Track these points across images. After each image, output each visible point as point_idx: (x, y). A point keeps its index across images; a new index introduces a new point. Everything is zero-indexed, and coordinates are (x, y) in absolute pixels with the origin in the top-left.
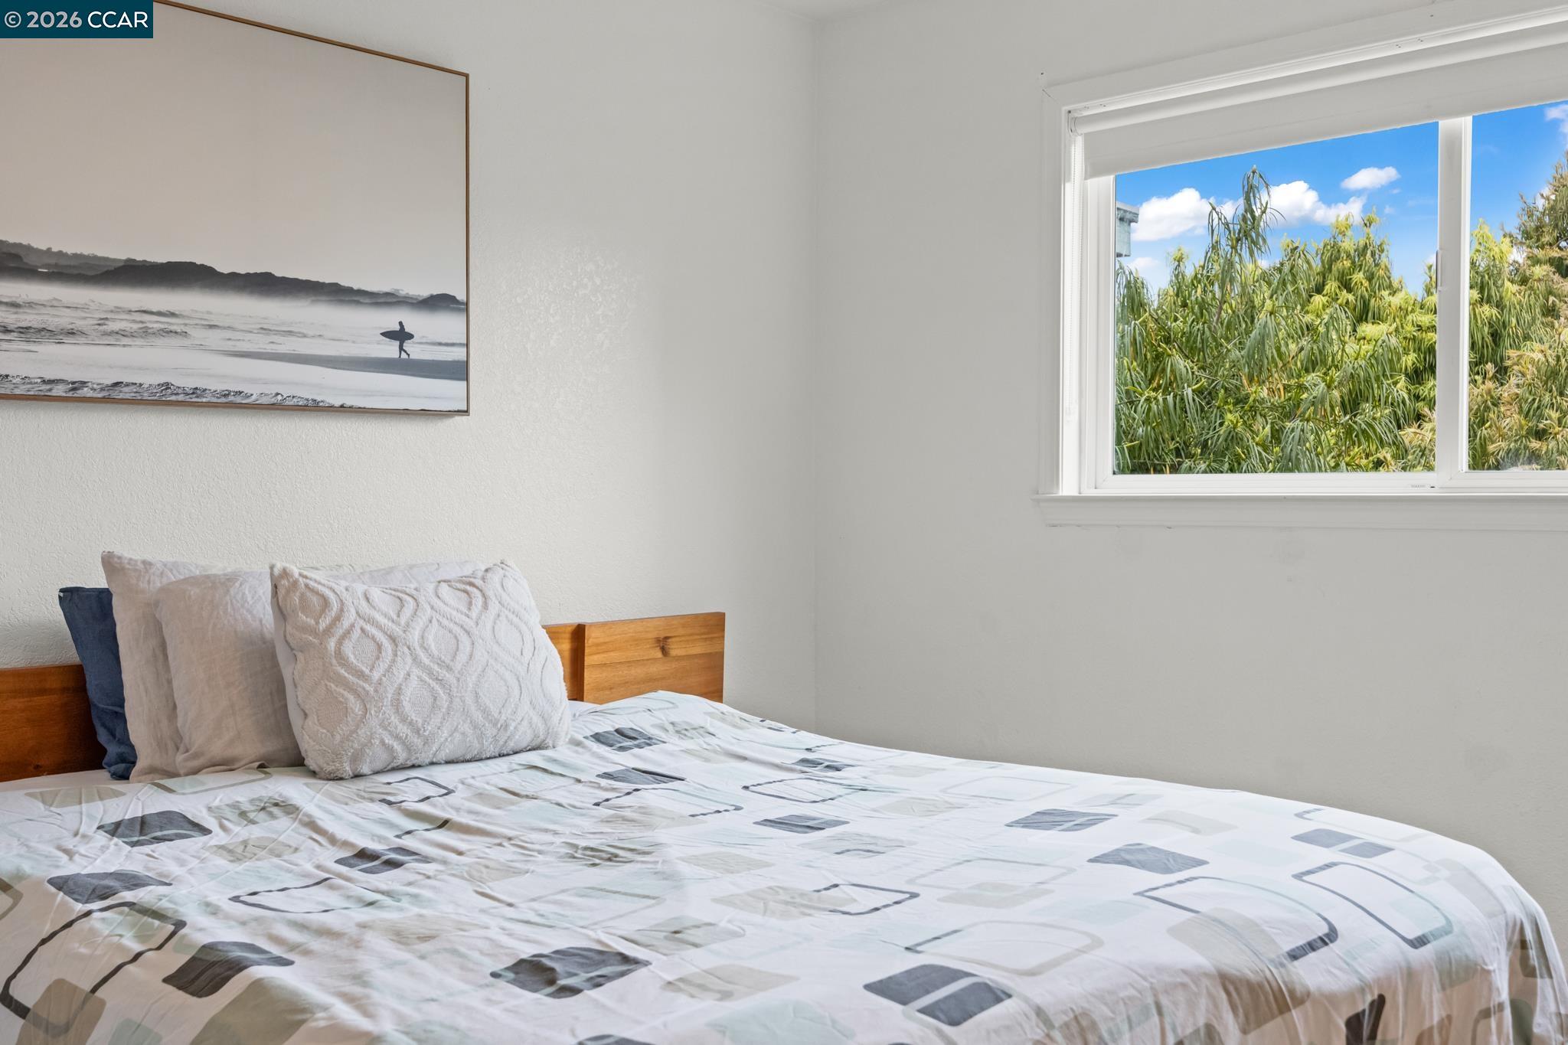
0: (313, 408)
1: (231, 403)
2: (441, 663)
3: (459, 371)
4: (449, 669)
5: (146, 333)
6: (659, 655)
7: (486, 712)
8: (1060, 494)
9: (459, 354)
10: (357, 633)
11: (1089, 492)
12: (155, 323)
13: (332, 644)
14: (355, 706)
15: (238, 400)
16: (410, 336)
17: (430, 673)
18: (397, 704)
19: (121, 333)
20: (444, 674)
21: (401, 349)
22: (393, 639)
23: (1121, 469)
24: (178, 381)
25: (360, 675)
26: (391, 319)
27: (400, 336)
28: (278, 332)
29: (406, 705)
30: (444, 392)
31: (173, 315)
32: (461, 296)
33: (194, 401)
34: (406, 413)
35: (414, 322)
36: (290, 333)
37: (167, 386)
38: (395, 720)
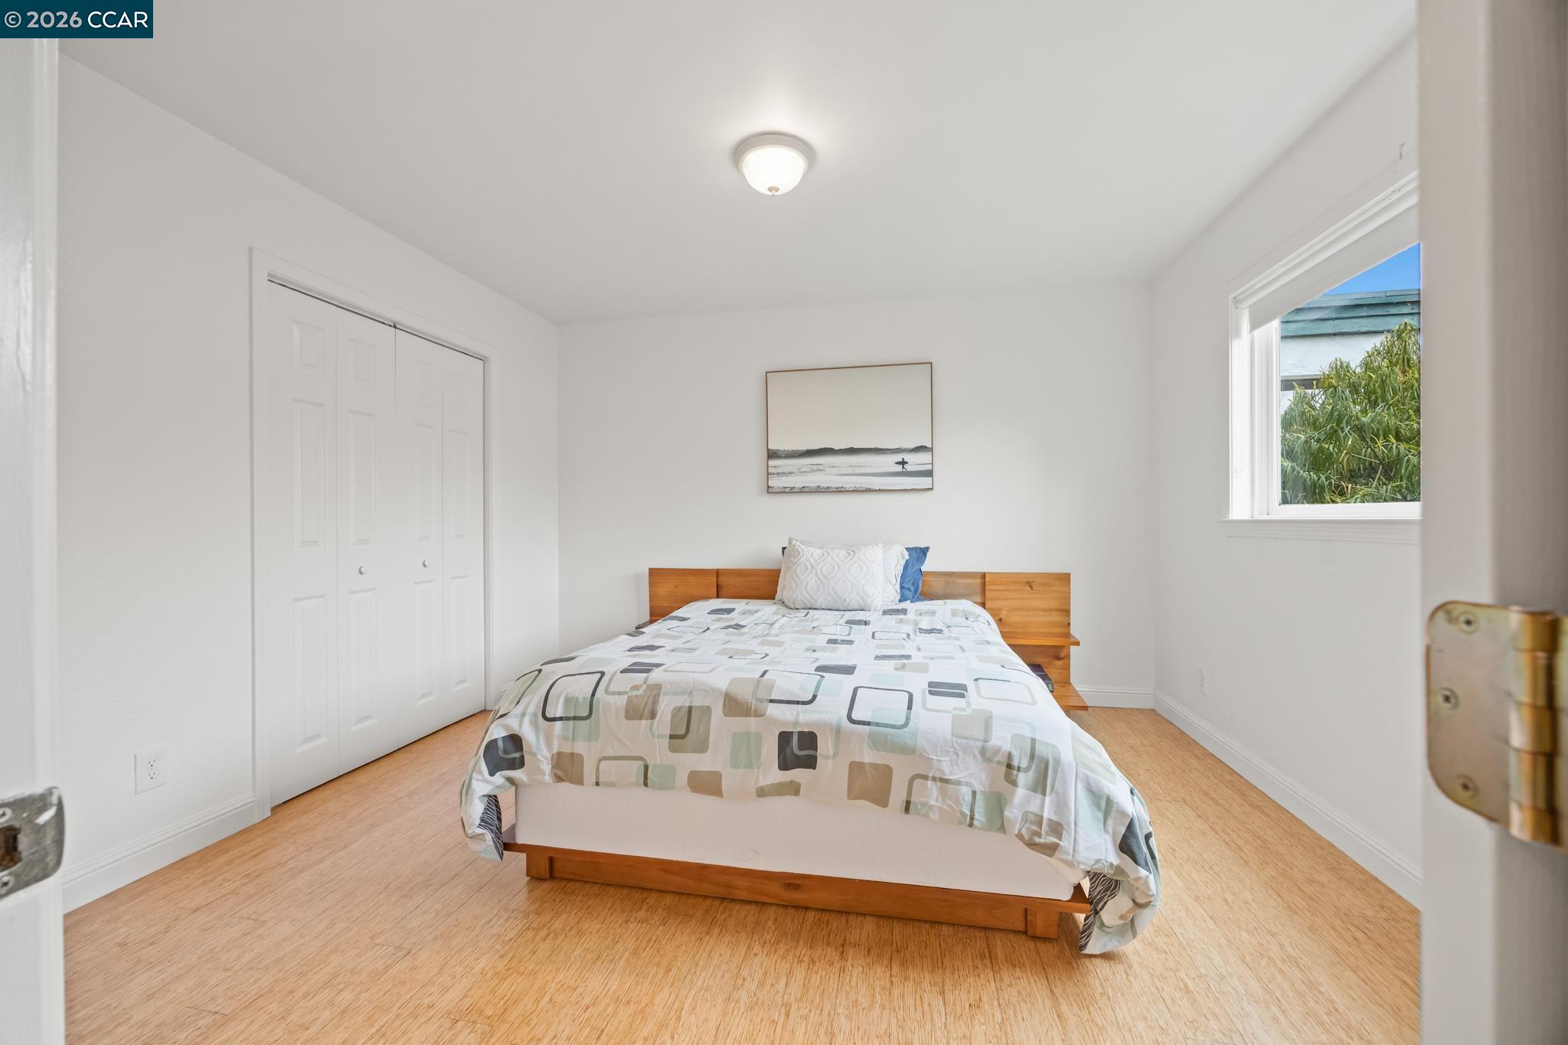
0: (869, 491)
1: (840, 491)
2: (824, 576)
3: (929, 474)
4: (826, 578)
5: (812, 471)
6: (1029, 588)
7: (836, 594)
8: (1230, 518)
9: (929, 467)
10: (803, 564)
11: (1257, 517)
12: (814, 468)
13: (794, 568)
14: (794, 585)
15: (842, 489)
16: (907, 463)
17: (819, 579)
18: (806, 588)
19: (805, 472)
20: (824, 580)
21: (903, 467)
22: (812, 567)
23: (1285, 501)
24: (822, 485)
25: (798, 577)
26: (899, 458)
27: (903, 463)
28: (855, 467)
29: (808, 587)
30: (924, 482)
31: (820, 465)
32: (929, 446)
33: (827, 491)
34: (905, 490)
35: (907, 457)
36: (860, 466)
37: (819, 487)
38: (804, 593)
